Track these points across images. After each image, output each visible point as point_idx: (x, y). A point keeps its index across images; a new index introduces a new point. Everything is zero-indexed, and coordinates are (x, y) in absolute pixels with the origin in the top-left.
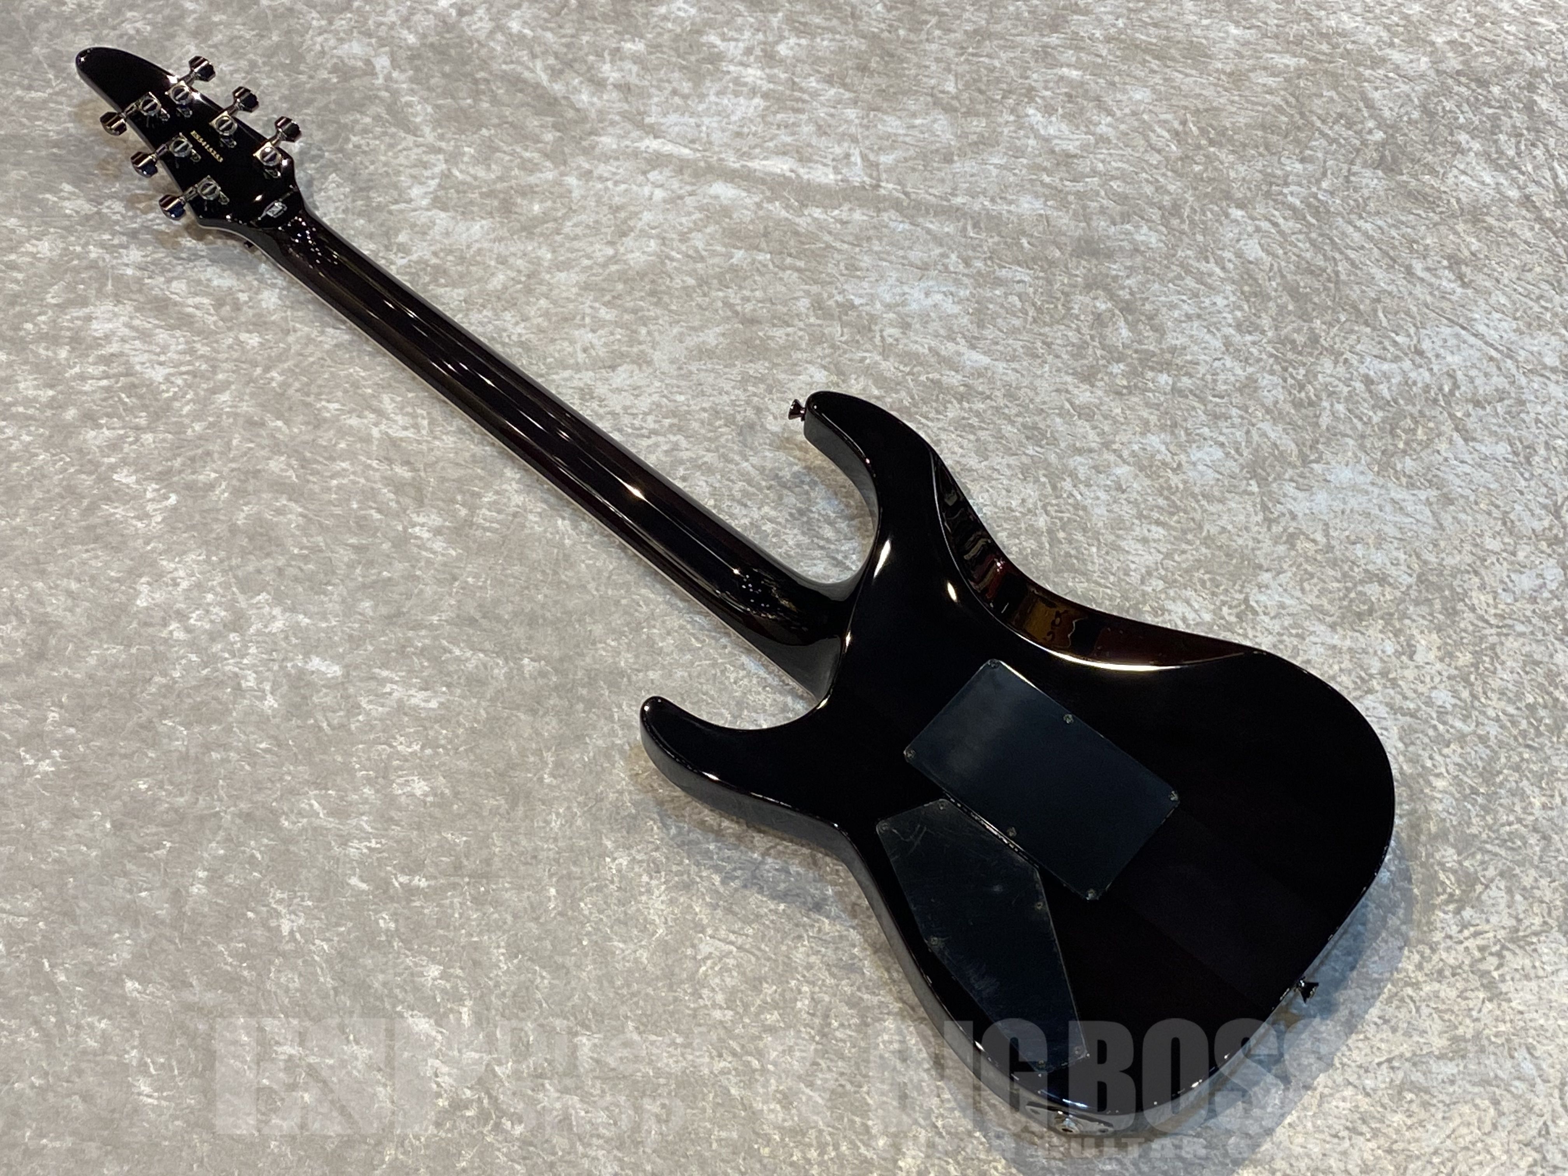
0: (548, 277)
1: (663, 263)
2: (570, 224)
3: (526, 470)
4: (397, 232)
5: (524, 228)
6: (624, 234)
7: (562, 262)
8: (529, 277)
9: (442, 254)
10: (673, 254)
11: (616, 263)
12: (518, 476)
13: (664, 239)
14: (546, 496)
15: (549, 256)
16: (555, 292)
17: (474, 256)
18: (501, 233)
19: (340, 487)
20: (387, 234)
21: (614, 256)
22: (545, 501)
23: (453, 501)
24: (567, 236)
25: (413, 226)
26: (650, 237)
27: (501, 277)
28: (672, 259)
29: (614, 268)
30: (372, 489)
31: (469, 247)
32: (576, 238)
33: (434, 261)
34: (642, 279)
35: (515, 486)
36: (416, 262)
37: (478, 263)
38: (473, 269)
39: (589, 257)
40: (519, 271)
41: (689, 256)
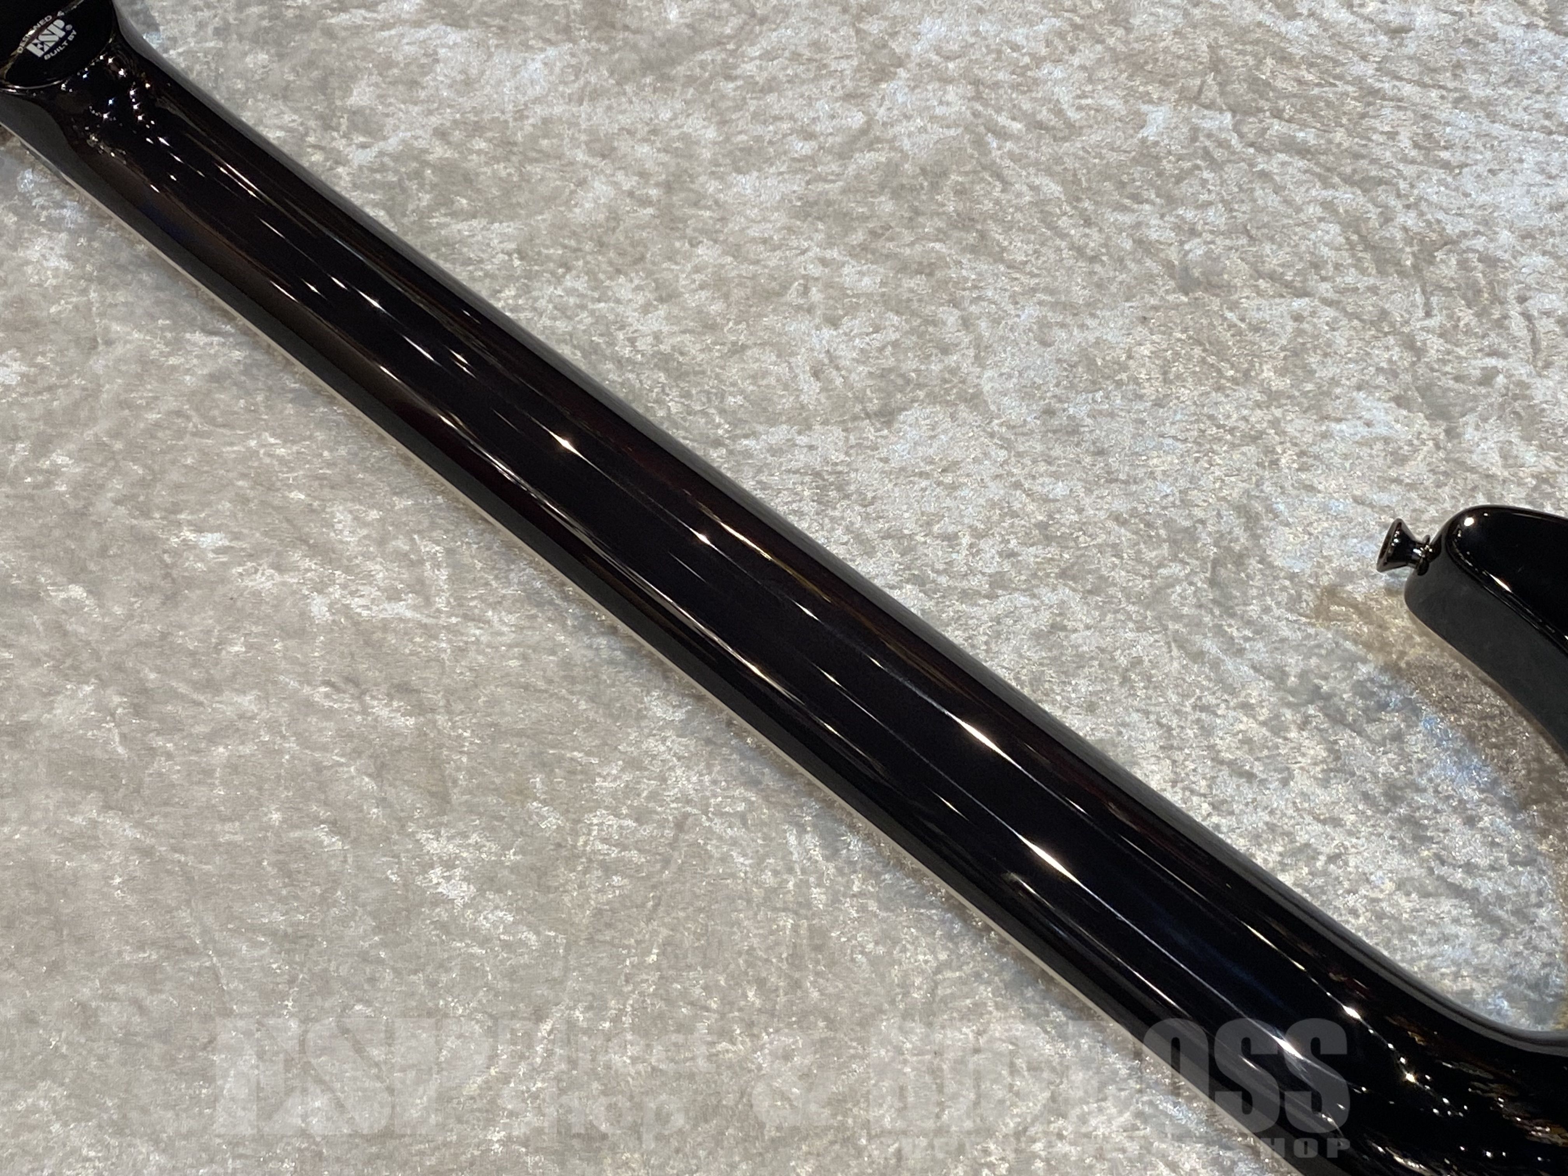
0: (712, 186)
1: (980, 143)
2: (755, 51)
3: (699, 698)
4: (349, 79)
5: (647, 66)
6: (882, 74)
7: (747, 151)
8: (668, 187)
9: (457, 135)
10: (1003, 120)
11: (870, 147)
12: (680, 715)
13: (977, 83)
14: (753, 769)
15: (711, 133)
16: (734, 226)
17: (533, 139)
18: (596, 78)
19: (233, 767)
20: (322, 86)
21: (864, 131)
22: (753, 783)
23: (524, 792)
24: (751, 84)
25: (387, 63)
26: (946, 80)
27: (601, 189)
28: (1002, 134)
29: (866, 159)
30: (319, 768)
31: (520, 115)
32: (771, 86)
33: (439, 152)
34: (935, 187)
35: (676, 743)
36: (397, 158)
37: (546, 156)
38: (536, 170)
39: (808, 135)
40: (644, 175)
41: (1040, 125)
